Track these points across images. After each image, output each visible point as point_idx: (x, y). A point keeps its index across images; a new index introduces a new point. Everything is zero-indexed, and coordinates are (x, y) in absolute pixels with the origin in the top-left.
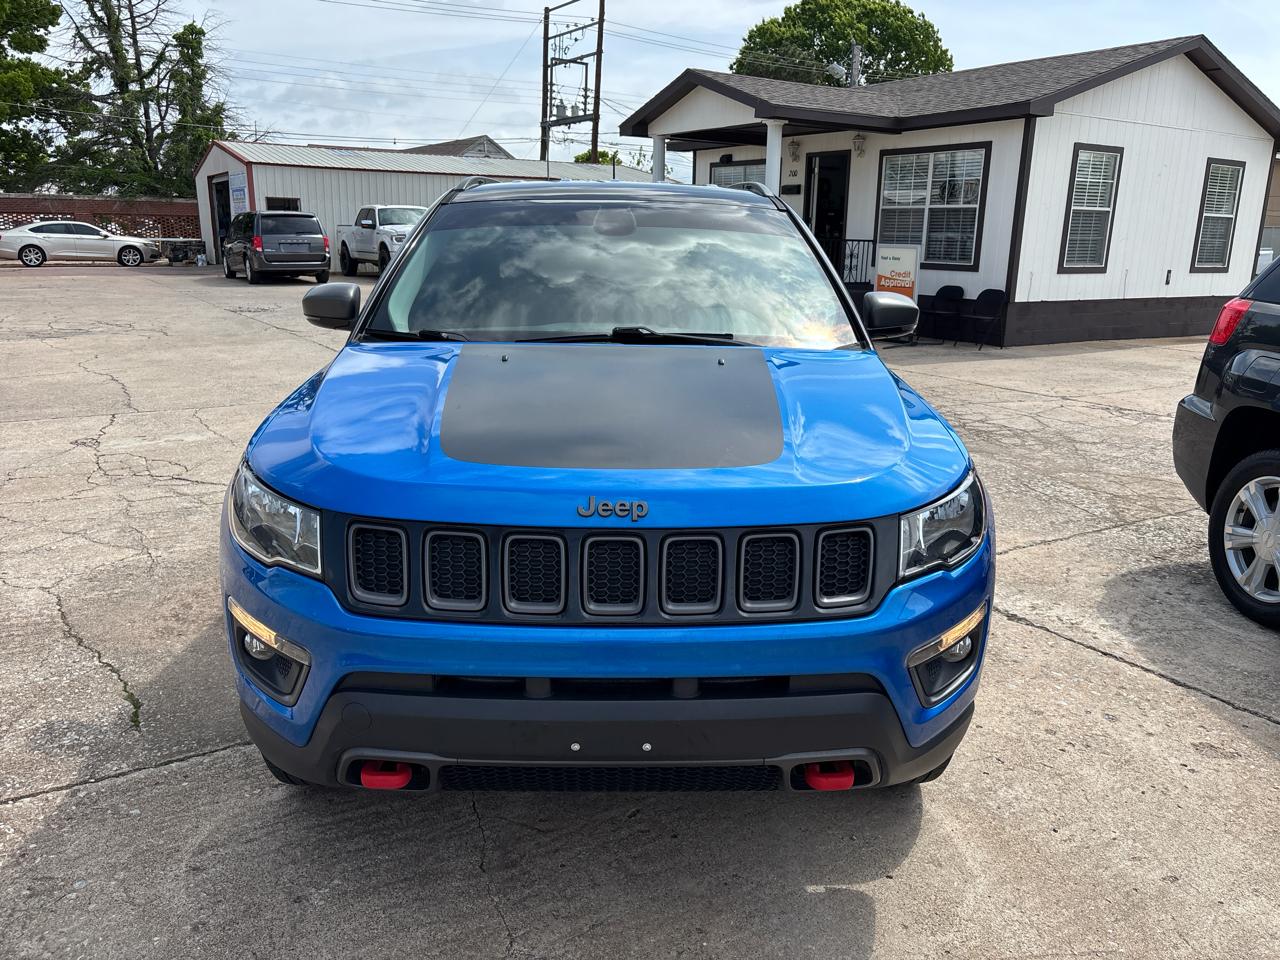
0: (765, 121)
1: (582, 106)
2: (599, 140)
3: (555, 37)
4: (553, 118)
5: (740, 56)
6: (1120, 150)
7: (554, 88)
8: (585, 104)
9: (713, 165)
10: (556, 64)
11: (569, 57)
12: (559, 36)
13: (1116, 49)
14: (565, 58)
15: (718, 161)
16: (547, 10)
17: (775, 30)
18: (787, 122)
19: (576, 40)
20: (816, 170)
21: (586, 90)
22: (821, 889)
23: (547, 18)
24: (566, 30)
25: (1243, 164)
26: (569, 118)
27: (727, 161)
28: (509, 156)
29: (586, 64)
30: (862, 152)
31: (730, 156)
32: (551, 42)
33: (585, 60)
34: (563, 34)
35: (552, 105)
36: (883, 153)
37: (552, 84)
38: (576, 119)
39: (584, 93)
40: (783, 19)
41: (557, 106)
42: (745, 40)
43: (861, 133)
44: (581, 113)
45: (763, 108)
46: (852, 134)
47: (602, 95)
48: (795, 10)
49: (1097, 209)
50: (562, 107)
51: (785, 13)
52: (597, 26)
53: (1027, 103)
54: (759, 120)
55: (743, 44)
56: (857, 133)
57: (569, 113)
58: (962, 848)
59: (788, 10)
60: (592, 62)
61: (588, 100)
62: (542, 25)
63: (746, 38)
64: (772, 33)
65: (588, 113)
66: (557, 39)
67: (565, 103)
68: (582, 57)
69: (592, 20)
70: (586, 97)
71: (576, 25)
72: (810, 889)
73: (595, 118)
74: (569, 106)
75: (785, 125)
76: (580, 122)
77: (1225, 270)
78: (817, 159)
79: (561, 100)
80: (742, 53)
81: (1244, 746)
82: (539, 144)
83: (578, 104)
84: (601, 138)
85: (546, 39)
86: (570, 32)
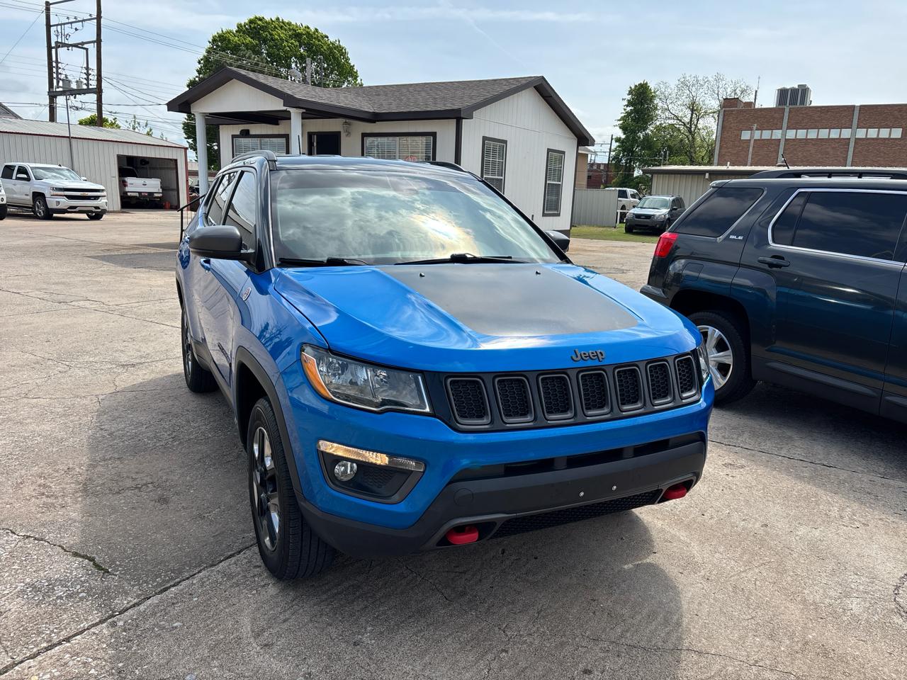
0: (289, 109)
1: (85, 82)
2: (103, 109)
3: (57, 25)
4: (58, 89)
5: (206, 54)
6: (505, 142)
7: (60, 65)
8: (87, 79)
9: (234, 137)
10: (59, 47)
11: (70, 42)
12: (61, 25)
13: (495, 80)
14: (66, 42)
15: (238, 133)
16: (48, 4)
17: (231, 38)
18: (304, 111)
19: (76, 29)
20: (315, 144)
21: (87, 68)
22: (631, 566)
23: (48, 9)
24: (67, 21)
25: (564, 153)
26: (74, 90)
27: (245, 134)
28: (17, 117)
29: (87, 49)
30: (349, 134)
31: (248, 131)
32: (53, 29)
33: (85, 46)
34: (64, 24)
35: (58, 80)
36: (364, 135)
37: (57, 62)
38: (80, 92)
39: (86, 71)
40: (236, 31)
41: (63, 80)
42: (210, 42)
43: (347, 121)
44: (85, 87)
45: (289, 100)
46: (341, 120)
47: (103, 74)
48: (245, 26)
49: (496, 177)
50: (66, 81)
51: (238, 27)
52: (95, 21)
53: (459, 111)
54: (285, 108)
55: (209, 45)
56: (344, 120)
57: (74, 86)
58: (673, 532)
59: (239, 26)
60: (92, 49)
61: (90, 77)
62: (44, 15)
63: (211, 41)
64: (229, 40)
65: (90, 87)
66: (59, 27)
67: (70, 78)
68: (83, 43)
69: (90, 15)
70: (88, 74)
71: (75, 18)
72: (626, 567)
73: (99, 91)
74: (74, 81)
75: (303, 113)
76: (84, 94)
77: (559, 215)
78: (315, 136)
79: (66, 76)
80: (208, 52)
81: (743, 462)
82: (48, 108)
83: (82, 80)
84: (104, 107)
85: (49, 26)
86: (71, 23)
